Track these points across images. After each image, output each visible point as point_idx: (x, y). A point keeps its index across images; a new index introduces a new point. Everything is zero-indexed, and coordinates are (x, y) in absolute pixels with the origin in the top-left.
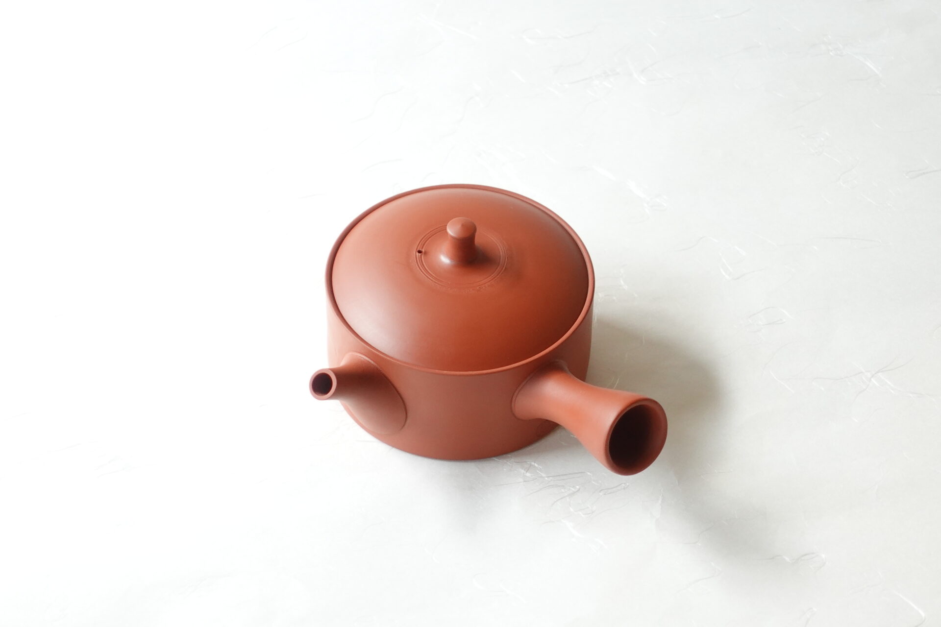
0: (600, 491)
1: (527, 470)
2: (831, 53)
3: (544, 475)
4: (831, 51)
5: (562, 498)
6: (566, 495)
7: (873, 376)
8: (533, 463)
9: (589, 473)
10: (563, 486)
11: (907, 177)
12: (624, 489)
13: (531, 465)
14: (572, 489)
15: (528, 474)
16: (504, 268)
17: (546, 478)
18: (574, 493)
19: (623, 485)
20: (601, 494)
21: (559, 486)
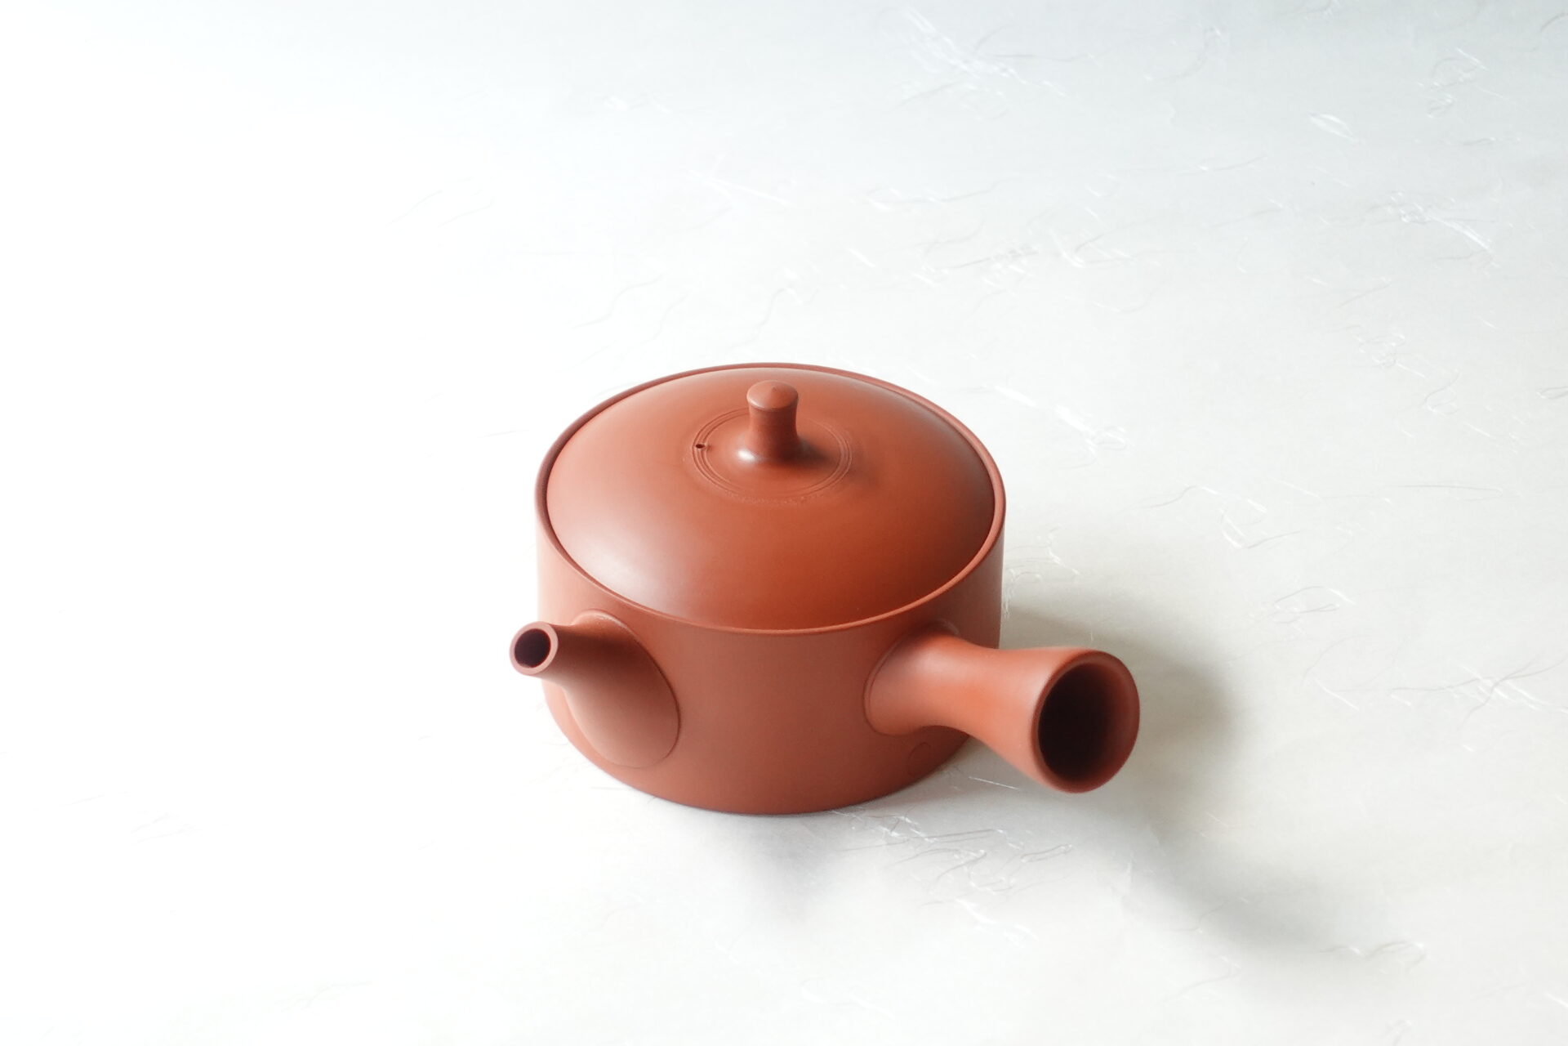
0: (1022, 858)
1: (893, 828)
2: (1404, 220)
3: (922, 835)
4: (1404, 216)
5: (955, 868)
6: (962, 862)
7: (1496, 684)
8: (903, 818)
9: (1001, 831)
10: (957, 850)
11: (1543, 397)
12: (1065, 852)
13: (899, 821)
14: (972, 854)
15: (895, 834)
16: (847, 470)
17: (927, 840)
18: (975, 861)
19: (1063, 847)
20: (1024, 861)
21: (950, 850)
